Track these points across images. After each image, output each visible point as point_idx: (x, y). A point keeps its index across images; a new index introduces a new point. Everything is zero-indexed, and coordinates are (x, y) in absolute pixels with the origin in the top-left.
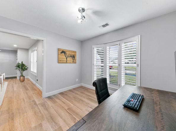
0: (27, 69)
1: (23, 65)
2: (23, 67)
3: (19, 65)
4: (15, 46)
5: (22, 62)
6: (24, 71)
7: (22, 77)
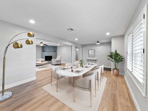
0: (123, 60)
1: (117, 54)
2: (117, 57)
3: (112, 55)
4: (108, 34)
5: (116, 50)
6: (118, 62)
7: (115, 70)
